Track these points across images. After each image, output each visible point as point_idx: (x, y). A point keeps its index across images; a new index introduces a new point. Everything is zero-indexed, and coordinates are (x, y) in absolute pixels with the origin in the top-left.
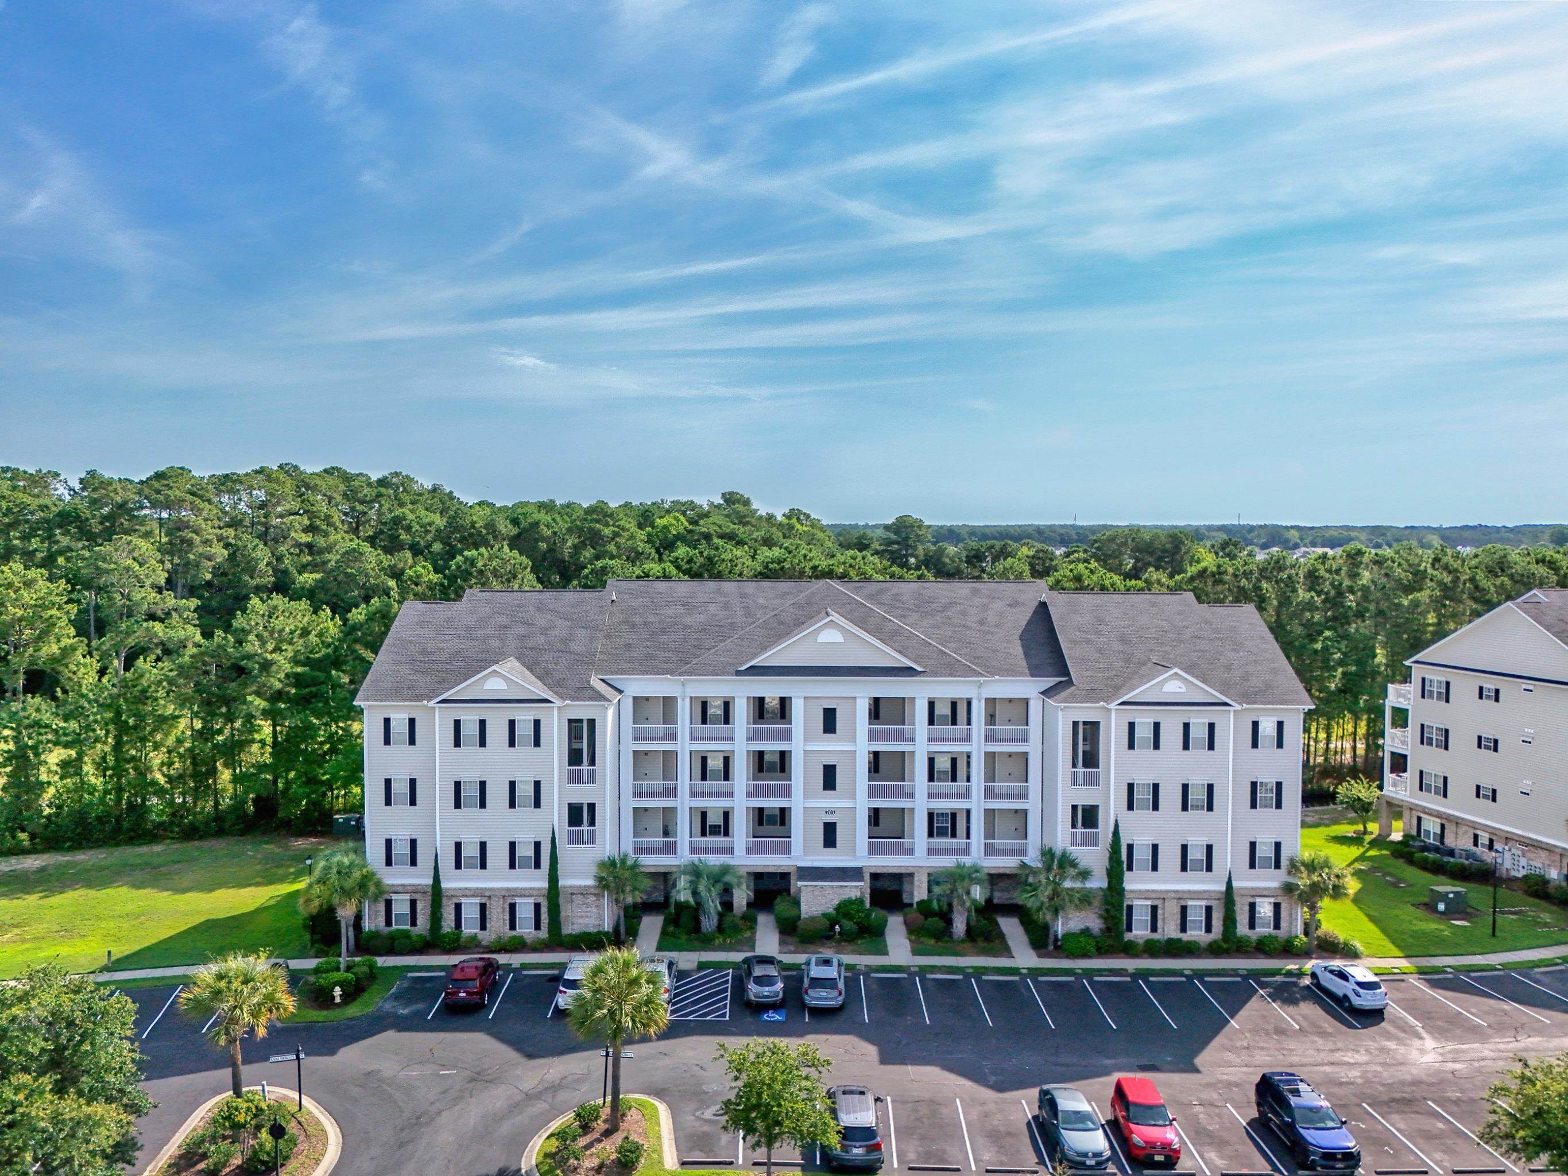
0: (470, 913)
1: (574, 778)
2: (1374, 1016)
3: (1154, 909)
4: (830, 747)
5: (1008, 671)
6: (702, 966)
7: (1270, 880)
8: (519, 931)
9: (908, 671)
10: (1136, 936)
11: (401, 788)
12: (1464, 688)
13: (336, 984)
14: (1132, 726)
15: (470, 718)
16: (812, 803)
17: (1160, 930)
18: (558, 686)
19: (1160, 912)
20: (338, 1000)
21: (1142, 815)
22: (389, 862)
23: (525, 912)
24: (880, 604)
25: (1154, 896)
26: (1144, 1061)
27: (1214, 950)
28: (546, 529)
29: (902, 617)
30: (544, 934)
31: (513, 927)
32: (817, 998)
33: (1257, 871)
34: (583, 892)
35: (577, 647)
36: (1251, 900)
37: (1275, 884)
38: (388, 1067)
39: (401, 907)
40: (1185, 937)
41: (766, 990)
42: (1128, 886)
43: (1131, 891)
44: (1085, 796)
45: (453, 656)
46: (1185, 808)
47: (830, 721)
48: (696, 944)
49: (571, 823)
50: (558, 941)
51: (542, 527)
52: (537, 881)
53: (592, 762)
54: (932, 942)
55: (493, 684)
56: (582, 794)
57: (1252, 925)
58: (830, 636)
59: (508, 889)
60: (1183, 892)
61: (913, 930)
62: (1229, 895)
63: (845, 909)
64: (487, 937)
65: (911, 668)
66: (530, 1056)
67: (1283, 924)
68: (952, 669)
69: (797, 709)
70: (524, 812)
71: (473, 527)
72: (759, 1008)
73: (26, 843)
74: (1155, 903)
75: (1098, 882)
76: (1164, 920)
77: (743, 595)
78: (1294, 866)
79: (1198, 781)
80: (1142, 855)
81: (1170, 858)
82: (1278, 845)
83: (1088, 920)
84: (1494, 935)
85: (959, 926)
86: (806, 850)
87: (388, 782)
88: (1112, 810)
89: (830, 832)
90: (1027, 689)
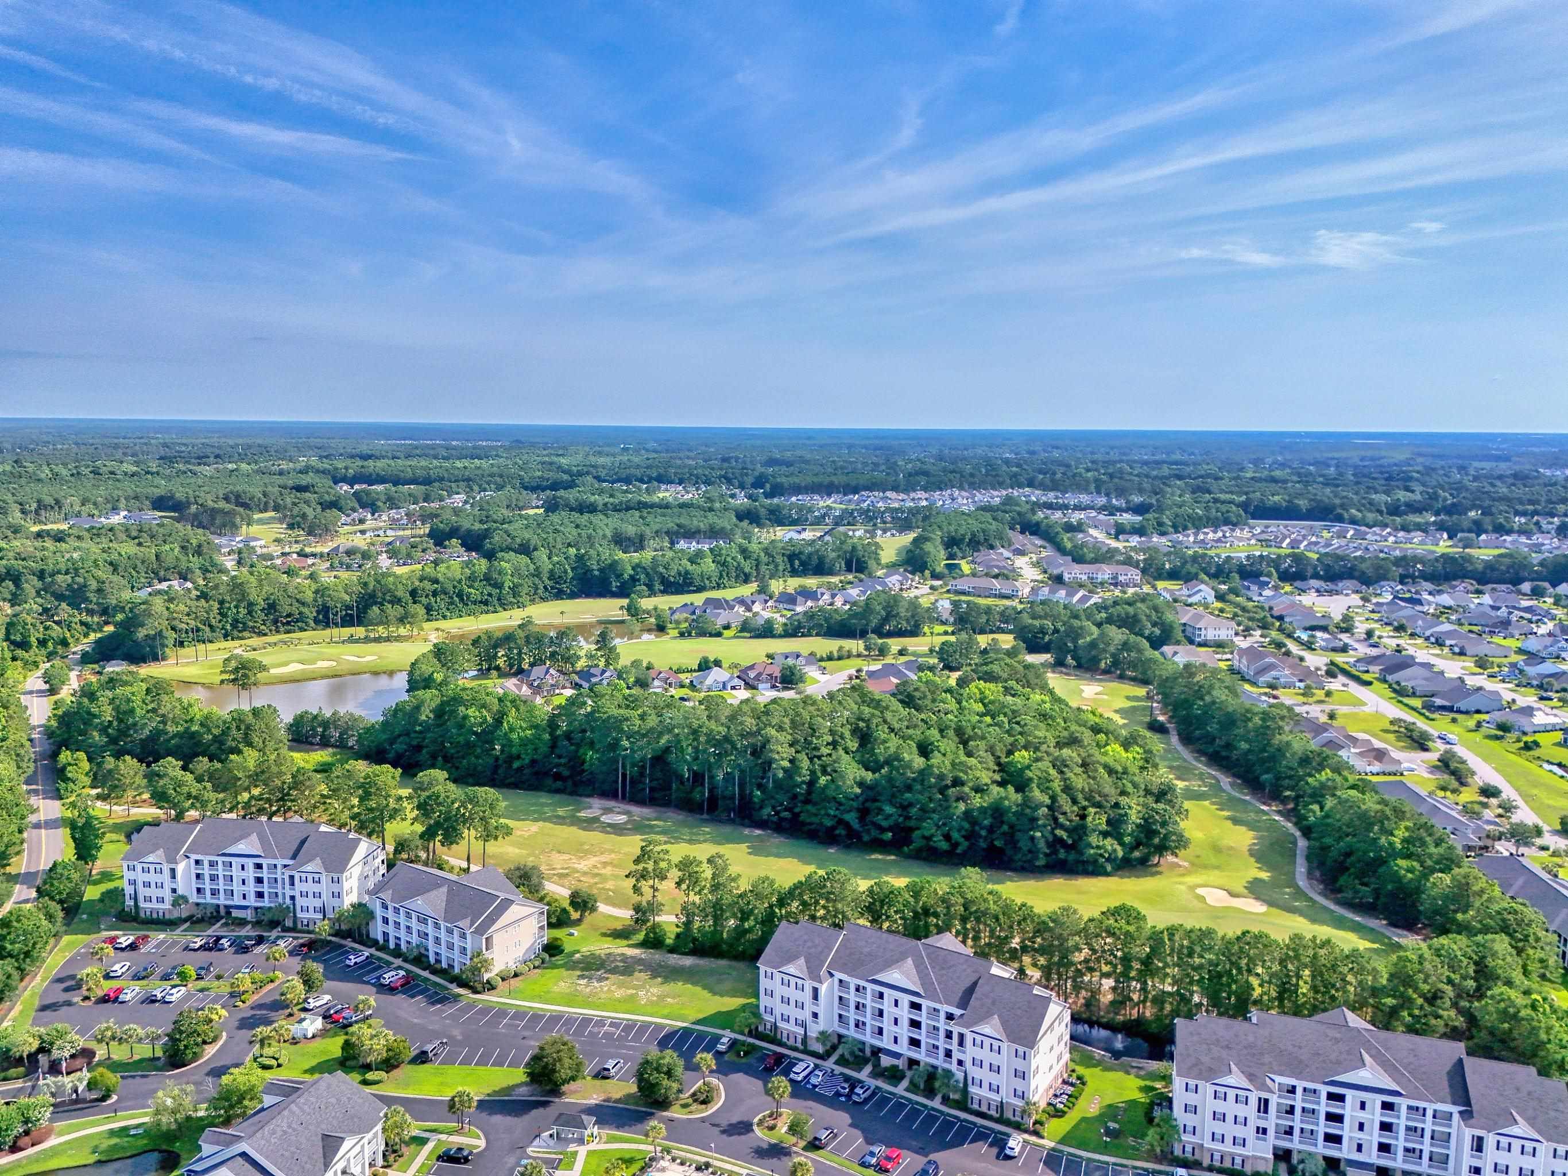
0: (785, 1035)
1: (813, 1004)
3: (980, 1101)
4: (896, 1012)
6: (841, 1073)
7: (1020, 1102)
8: (796, 1045)
10: (972, 1108)
11: (769, 992)
13: (741, 1051)
14: (974, 1039)
15: (786, 978)
16: (890, 1028)
18: (811, 972)
20: (742, 1055)
21: (977, 1069)
22: (765, 1012)
23: (799, 1040)
25: (979, 1096)
27: (998, 1121)
32: (855, 1098)
33: (1016, 1098)
34: (814, 1040)
36: (1012, 1108)
39: (768, 1028)
40: (988, 1113)
42: (971, 1090)
43: (972, 1092)
44: (961, 1057)
45: (786, 953)
46: (991, 1071)
47: (896, 1004)
48: (845, 1065)
49: (812, 1017)
50: (806, 1052)
53: (817, 1000)
54: (912, 1088)
56: (816, 1009)
57: (1013, 1116)
58: (897, 974)
59: (794, 1031)
62: (1002, 1103)
63: (894, 1068)
64: (789, 1043)
68: (936, 999)
69: (886, 997)
70: (800, 1010)
72: (840, 1095)
74: (980, 1098)
75: (961, 1085)
76: (982, 1106)
77: (887, 942)
79: (995, 1063)
80: (976, 1081)
81: (985, 1085)
82: (1023, 1092)
83: (958, 1097)
86: (888, 1043)
87: (766, 989)
88: (968, 1064)
89: (896, 1039)
90: (955, 1011)
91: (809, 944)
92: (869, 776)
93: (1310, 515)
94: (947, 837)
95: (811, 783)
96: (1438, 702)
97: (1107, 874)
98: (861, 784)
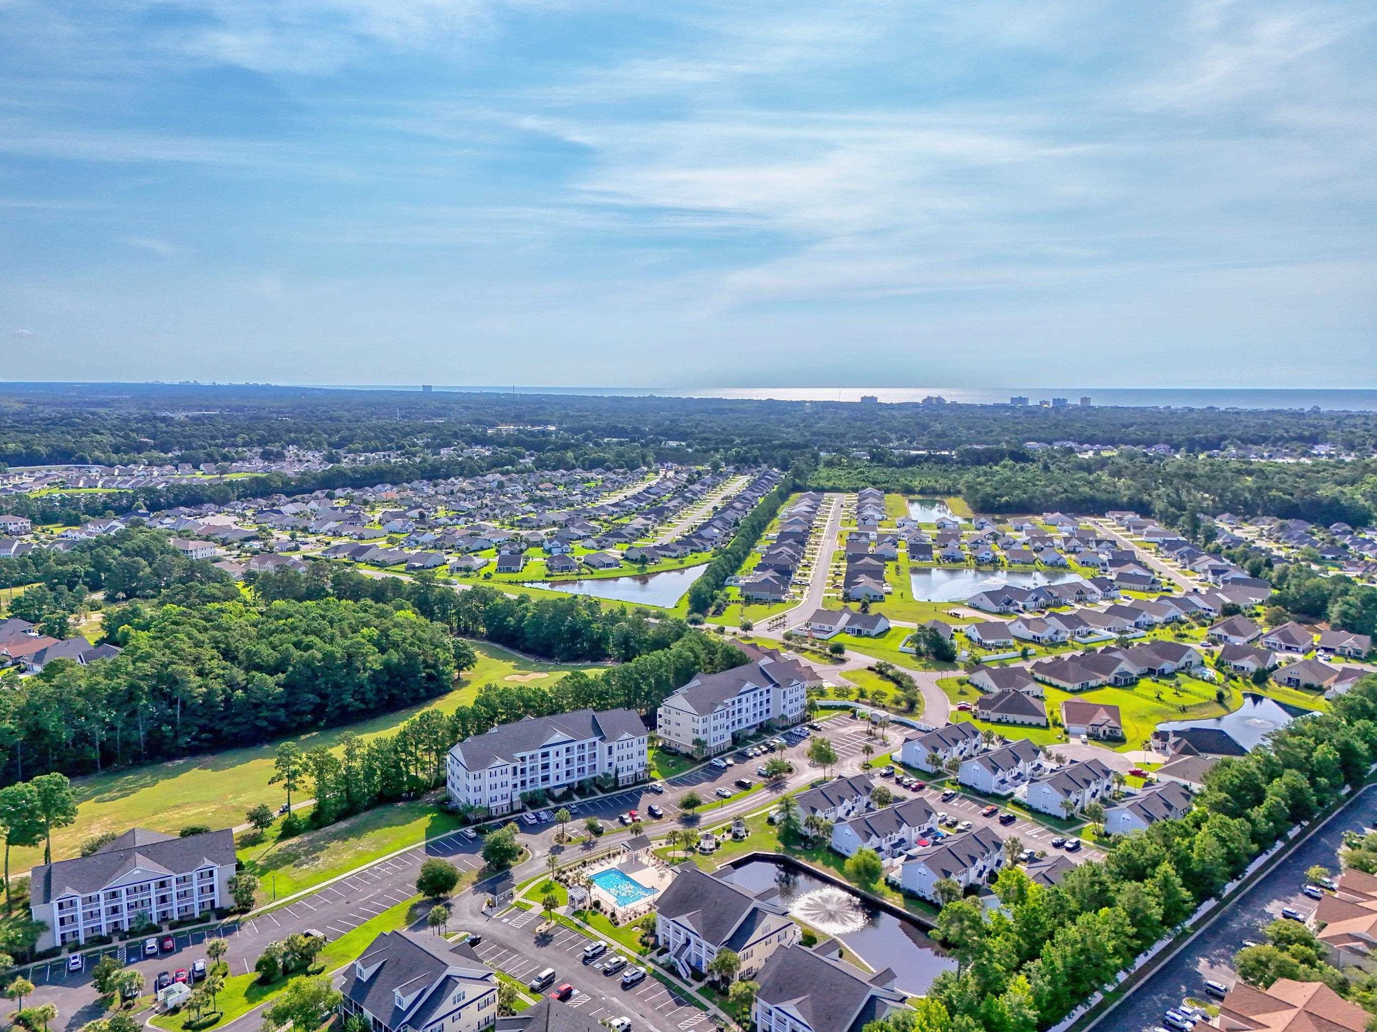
1: (514, 779)
2: (661, 792)
4: (557, 759)
5: (591, 736)
7: (642, 769)
8: (504, 812)
10: (620, 786)
11: (477, 788)
12: (673, 711)
14: (618, 746)
15: (493, 771)
16: (554, 772)
21: (620, 762)
22: (475, 805)
23: (505, 808)
25: (622, 777)
27: (634, 785)
29: (566, 725)
30: (510, 812)
33: (640, 768)
34: (517, 802)
35: (504, 748)
36: (639, 774)
40: (628, 784)
42: (618, 776)
43: (619, 778)
44: (610, 761)
45: (480, 757)
46: (628, 759)
47: (557, 754)
49: (514, 788)
50: (513, 813)
52: (508, 801)
54: (583, 796)
55: (498, 763)
56: (515, 782)
57: (639, 779)
58: (557, 736)
59: (501, 805)
61: (578, 794)
63: (564, 793)
65: (573, 740)
67: (645, 777)
68: (580, 738)
69: (551, 753)
70: (504, 788)
74: (623, 779)
75: (613, 777)
76: (625, 782)
77: (529, 725)
78: (646, 766)
79: (630, 753)
80: (620, 770)
81: (625, 769)
82: (643, 762)
83: (611, 785)
84: (679, 769)
85: (586, 792)
86: (554, 782)
87: (474, 788)
88: (615, 762)
90: (596, 739)
91: (489, 747)
92: (281, 676)
93: (51, 459)
94: (363, 701)
95: (227, 700)
96: (417, 565)
97: (452, 691)
98: (278, 684)
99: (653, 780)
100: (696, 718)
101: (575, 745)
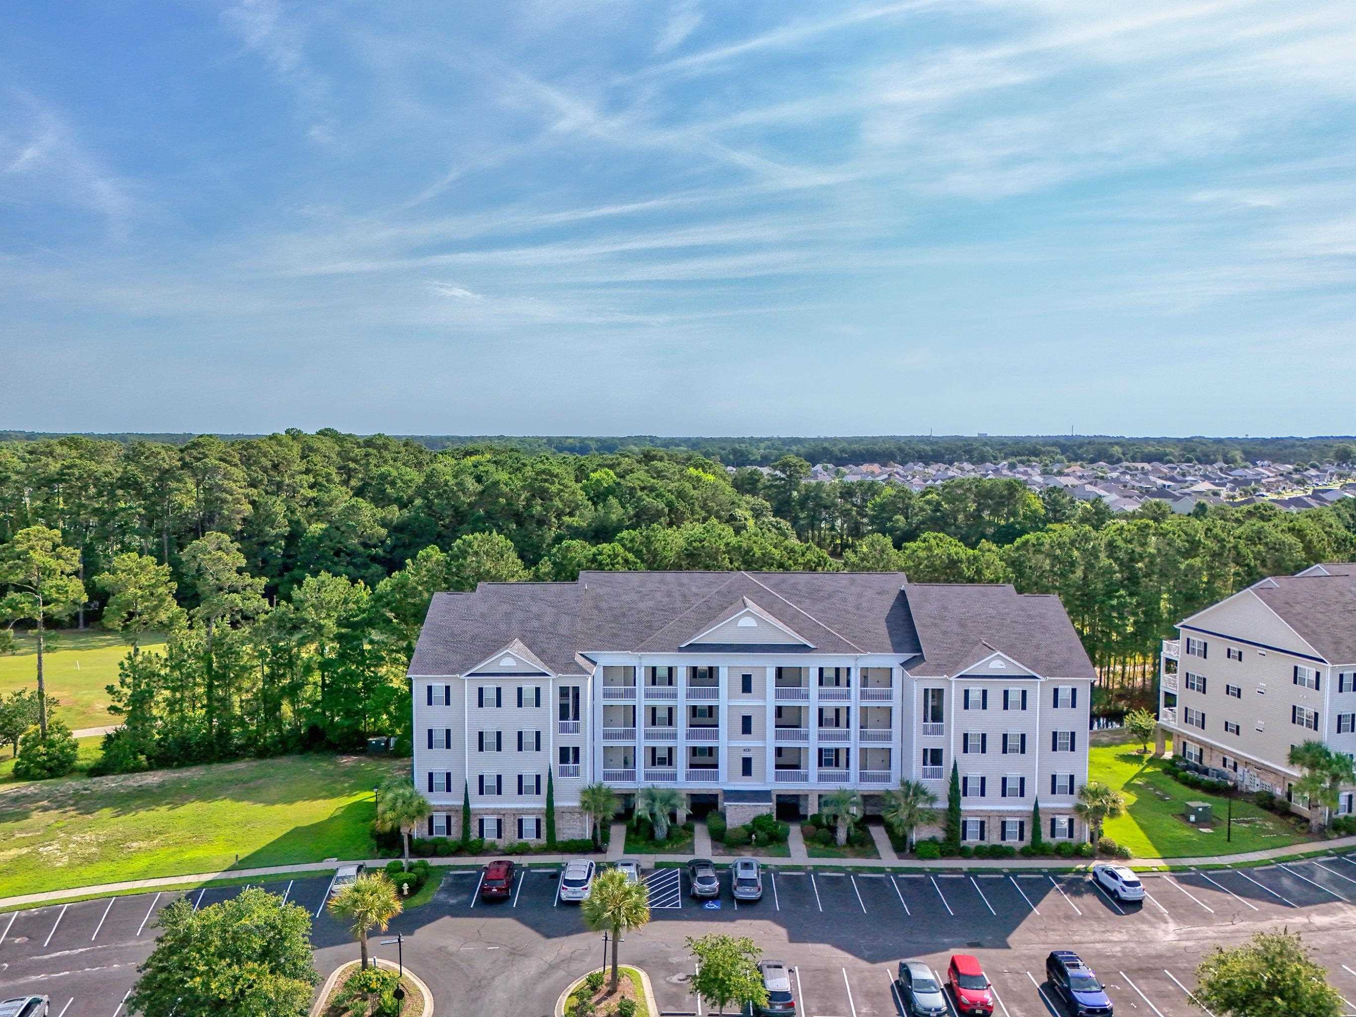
0: (490, 825)
1: (564, 729)
2: (1136, 905)
3: (982, 824)
4: (747, 703)
5: (878, 648)
6: (658, 866)
7: (1065, 802)
8: (525, 839)
9: (803, 648)
10: (969, 843)
11: (440, 737)
12: (1217, 648)
13: (404, 881)
14: (967, 692)
15: (490, 686)
16: (735, 744)
17: (986, 839)
18: (550, 661)
19: (986, 825)
20: (406, 893)
21: (974, 757)
22: (431, 789)
23: (529, 825)
24: (781, 591)
25: (982, 814)
26: (972, 940)
27: (1026, 854)
28: (505, 487)
29: (798, 603)
30: (543, 841)
31: (520, 836)
32: (742, 893)
33: (1057, 795)
34: (571, 811)
35: (563, 630)
36: (1053, 817)
37: (1070, 805)
38: (452, 944)
39: (440, 821)
40: (1004, 844)
41: (707, 887)
42: (963, 807)
43: (966, 811)
44: (933, 742)
45: (474, 638)
46: (1005, 751)
47: (747, 684)
48: (652, 848)
49: (562, 761)
50: (553, 847)
51: (502, 485)
52: (538, 803)
53: (576, 717)
54: (822, 846)
55: (507, 662)
56: (569, 741)
57: (1053, 835)
58: (747, 622)
59: (517, 809)
60: (1003, 811)
61: (809, 838)
62: (1036, 814)
63: (759, 823)
64: (502, 843)
65: (805, 645)
66: (548, 936)
67: (1075, 834)
68: (837, 646)
69: (723, 676)
70: (529, 754)
71: (446, 485)
72: (702, 900)
73: (145, 763)
74: (983, 819)
75: (942, 804)
76: (989, 832)
77: (681, 585)
78: (1083, 793)
79: (1014, 731)
80: (974, 785)
81: (994, 787)
82: (1072, 778)
83: (934, 832)
84: (1229, 840)
85: (842, 835)
86: (730, 777)
87: (430, 732)
88: (952, 752)
89: (747, 765)
90: (892, 660)
91: (520, 615)
99: (1110, 852)
100: (1309, 670)
101: (811, 664)
